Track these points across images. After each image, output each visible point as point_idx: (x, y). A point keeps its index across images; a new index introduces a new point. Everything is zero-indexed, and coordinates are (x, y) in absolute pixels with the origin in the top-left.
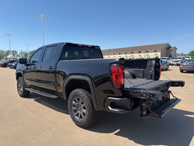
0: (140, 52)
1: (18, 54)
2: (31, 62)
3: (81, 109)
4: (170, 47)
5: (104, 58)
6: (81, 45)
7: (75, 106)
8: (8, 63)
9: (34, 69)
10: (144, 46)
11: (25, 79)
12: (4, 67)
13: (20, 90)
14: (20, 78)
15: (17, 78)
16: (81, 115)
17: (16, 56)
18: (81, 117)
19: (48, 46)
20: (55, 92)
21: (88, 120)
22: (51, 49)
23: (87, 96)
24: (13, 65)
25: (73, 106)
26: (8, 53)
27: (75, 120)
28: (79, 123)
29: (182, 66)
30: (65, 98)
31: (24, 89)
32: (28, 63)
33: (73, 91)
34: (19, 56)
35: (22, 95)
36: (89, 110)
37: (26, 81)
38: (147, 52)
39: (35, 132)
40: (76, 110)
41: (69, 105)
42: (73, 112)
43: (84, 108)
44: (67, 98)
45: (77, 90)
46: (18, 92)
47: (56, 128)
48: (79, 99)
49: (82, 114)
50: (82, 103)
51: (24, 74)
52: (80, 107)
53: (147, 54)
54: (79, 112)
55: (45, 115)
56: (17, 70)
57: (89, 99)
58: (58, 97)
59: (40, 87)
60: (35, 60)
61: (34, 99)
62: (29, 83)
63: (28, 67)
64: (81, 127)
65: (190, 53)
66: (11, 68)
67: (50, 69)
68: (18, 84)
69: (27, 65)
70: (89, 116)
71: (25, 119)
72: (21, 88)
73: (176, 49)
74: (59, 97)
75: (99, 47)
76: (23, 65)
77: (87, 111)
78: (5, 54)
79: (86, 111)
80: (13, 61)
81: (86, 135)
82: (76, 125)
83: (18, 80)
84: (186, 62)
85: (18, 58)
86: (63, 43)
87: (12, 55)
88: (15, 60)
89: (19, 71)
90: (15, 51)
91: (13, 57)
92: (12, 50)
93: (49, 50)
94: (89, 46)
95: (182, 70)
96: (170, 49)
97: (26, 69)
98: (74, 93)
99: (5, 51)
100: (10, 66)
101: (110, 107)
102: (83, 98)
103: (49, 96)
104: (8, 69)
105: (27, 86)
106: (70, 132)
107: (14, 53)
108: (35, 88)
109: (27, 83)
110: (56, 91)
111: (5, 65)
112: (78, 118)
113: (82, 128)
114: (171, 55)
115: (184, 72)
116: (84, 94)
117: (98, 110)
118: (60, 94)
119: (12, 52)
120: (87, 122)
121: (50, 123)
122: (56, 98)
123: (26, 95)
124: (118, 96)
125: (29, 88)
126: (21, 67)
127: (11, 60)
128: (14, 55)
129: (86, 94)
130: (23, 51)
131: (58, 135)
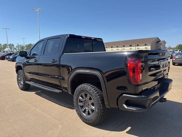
0: (131, 46)
1: (15, 47)
2: (31, 55)
3: (88, 105)
4: (159, 41)
5: (107, 51)
6: (84, 38)
7: (82, 102)
8: (6, 56)
9: (35, 62)
10: (135, 40)
11: (25, 72)
12: (2, 60)
13: (20, 83)
14: (20, 71)
15: (17, 71)
16: (88, 111)
17: (13, 49)
18: (89, 114)
19: (50, 38)
20: (58, 86)
21: (97, 117)
22: (53, 41)
23: (96, 92)
24: (11, 57)
25: (80, 102)
26: (5, 46)
27: (82, 117)
28: (86, 120)
29: (174, 59)
30: (70, 93)
31: (24, 82)
32: (28, 56)
33: (80, 86)
34: (16, 49)
35: (23, 88)
36: (99, 107)
37: (27, 74)
38: (137, 45)
39: (40, 130)
40: (83, 106)
41: (75, 100)
42: (80, 108)
43: (93, 104)
44: (73, 92)
45: (84, 85)
46: (18, 85)
47: (62, 125)
48: (87, 94)
49: (90, 110)
50: (90, 99)
51: (24, 66)
52: (88, 103)
53: (138, 47)
54: (87, 108)
55: (48, 110)
56: (16, 63)
57: (99, 96)
58: (61, 91)
59: (42, 81)
60: (35, 53)
61: (34, 93)
62: (29, 76)
63: (28, 60)
64: (88, 124)
65: (177, 47)
66: (9, 61)
67: (53, 62)
68: (18, 77)
69: (28, 58)
70: (98, 114)
71: (28, 115)
72: (21, 81)
73: (165, 42)
74: (63, 92)
75: (101, 39)
76: (24, 58)
77: (97, 108)
78: (3, 47)
79: (95, 108)
80: (10, 54)
81: (96, 133)
82: (84, 122)
83: (18, 73)
84: (178, 55)
85: (15, 51)
86: (67, 35)
87: (9, 49)
88: (12, 53)
89: (19, 64)
90: (12, 45)
91: (10, 50)
92: (9, 44)
93: (51, 43)
94: (92, 39)
95: (175, 63)
96: (159, 43)
97: (27, 62)
98: (81, 88)
99: (2, 45)
100: (8, 59)
101: (125, 106)
102: (92, 94)
103: (52, 90)
104: (6, 61)
105: (27, 79)
106: (78, 130)
107: (11, 46)
108: (36, 81)
109: (28, 76)
110: (60, 85)
111: (3, 58)
112: (85, 115)
113: (90, 125)
114: (160, 48)
115: (176, 64)
116: (93, 89)
117: (109, 107)
118: (64, 89)
119: (9, 45)
120: (96, 120)
121: (55, 120)
122: (60, 92)
123: (26, 88)
124: (134, 93)
125: (30, 81)
126: (21, 60)
127: (8, 53)
128: (11, 49)
129: (95, 90)
130: (19, 45)
131: (66, 134)
